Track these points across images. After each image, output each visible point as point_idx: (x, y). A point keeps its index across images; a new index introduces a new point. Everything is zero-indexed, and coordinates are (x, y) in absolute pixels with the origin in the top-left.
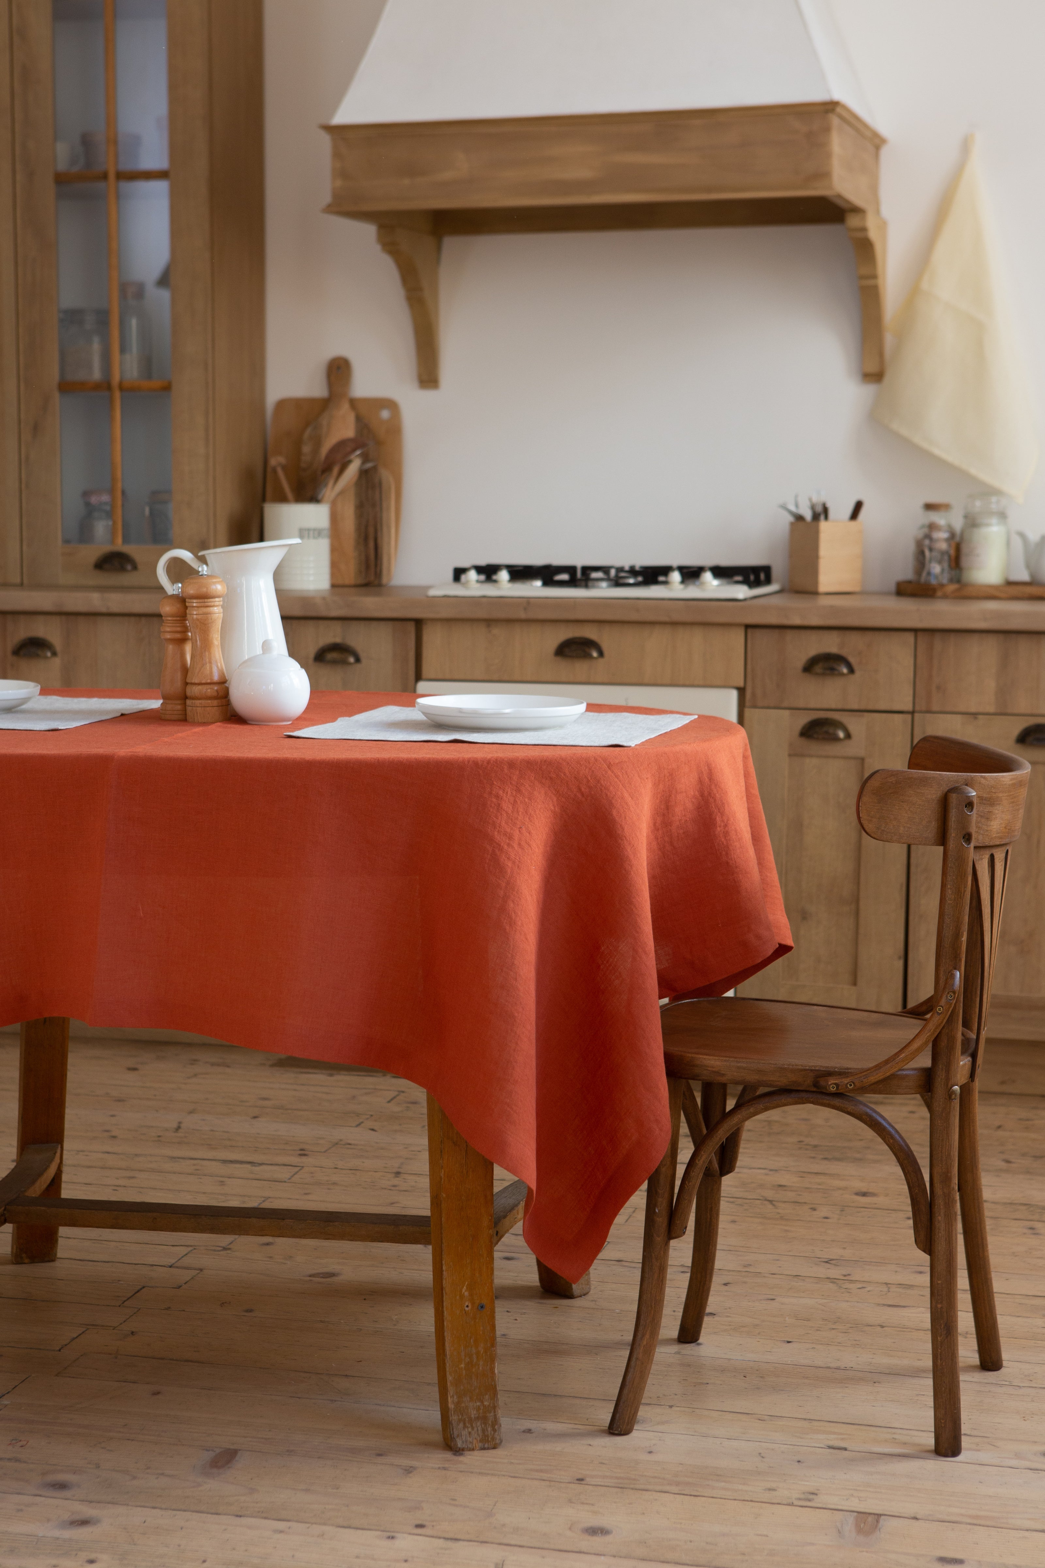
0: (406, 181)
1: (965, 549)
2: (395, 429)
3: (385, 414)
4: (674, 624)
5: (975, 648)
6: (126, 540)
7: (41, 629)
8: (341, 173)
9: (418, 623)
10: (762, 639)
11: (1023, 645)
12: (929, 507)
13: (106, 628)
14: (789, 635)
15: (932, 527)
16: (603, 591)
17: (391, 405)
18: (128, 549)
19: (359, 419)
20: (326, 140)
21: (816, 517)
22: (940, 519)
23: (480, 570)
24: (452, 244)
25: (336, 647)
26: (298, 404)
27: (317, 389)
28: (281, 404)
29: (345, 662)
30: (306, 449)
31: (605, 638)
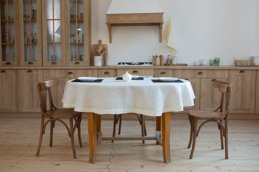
0: (115, 20)
1: (172, 60)
2: (107, 47)
3: (105, 46)
4: (146, 69)
5: (179, 71)
6: (78, 61)
7: (71, 71)
8: (107, 19)
9: (116, 69)
10: (156, 70)
11: (184, 70)
12: (168, 56)
13: (79, 71)
14: (159, 70)
15: (169, 58)
16: (136, 65)
17: (106, 45)
18: (78, 62)
19: (103, 46)
20: (106, 15)
21: (156, 57)
22: (169, 57)
23: (122, 63)
24: (113, 27)
25: (107, 72)
26: (95, 45)
27: (97, 43)
28: (93, 45)
29: (108, 74)
30: (97, 50)
31: (138, 70)
